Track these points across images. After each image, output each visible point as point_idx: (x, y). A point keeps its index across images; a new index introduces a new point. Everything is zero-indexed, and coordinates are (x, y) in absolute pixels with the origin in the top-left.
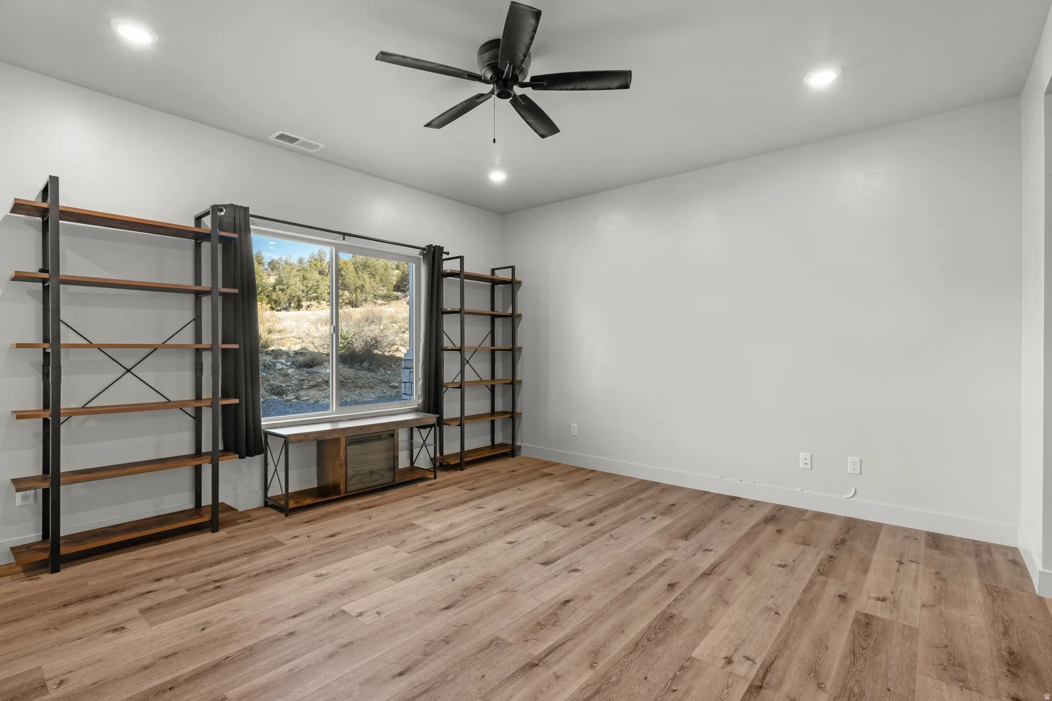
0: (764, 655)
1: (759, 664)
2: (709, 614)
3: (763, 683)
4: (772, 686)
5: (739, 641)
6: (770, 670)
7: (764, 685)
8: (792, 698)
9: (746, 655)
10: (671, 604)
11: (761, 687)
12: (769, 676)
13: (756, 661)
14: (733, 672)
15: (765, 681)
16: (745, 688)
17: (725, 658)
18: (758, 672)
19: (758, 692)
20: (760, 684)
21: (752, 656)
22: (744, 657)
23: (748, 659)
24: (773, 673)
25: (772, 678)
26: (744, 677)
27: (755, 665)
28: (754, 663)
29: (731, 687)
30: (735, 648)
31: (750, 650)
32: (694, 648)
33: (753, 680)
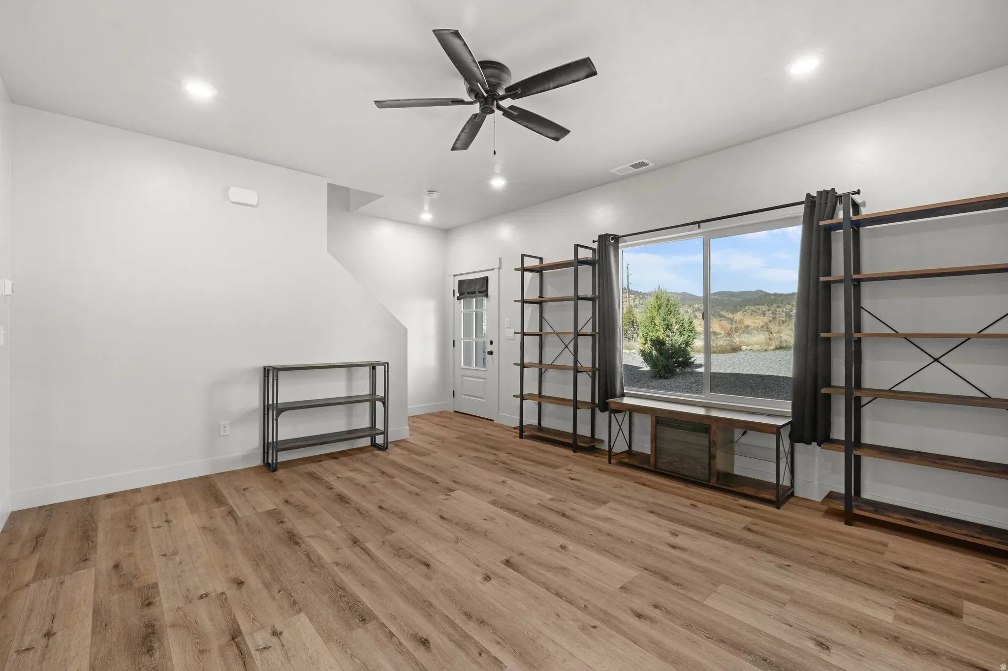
0: (258, 663)
1: (253, 652)
2: (349, 651)
3: (235, 642)
4: (226, 647)
5: (291, 655)
6: (240, 656)
7: (233, 642)
8: (205, 653)
9: (271, 649)
10: (387, 628)
11: (233, 639)
12: (236, 651)
13: (258, 653)
14: (263, 630)
15: (235, 646)
16: (242, 628)
17: (281, 633)
18: (248, 647)
19: (231, 634)
20: (236, 640)
21: (266, 654)
22: (270, 646)
23: (265, 648)
24: (236, 656)
25: (232, 652)
26: (251, 634)
27: (255, 648)
28: (257, 650)
29: (252, 621)
30: (286, 647)
31: (275, 655)
32: (311, 619)
33: (243, 638)
